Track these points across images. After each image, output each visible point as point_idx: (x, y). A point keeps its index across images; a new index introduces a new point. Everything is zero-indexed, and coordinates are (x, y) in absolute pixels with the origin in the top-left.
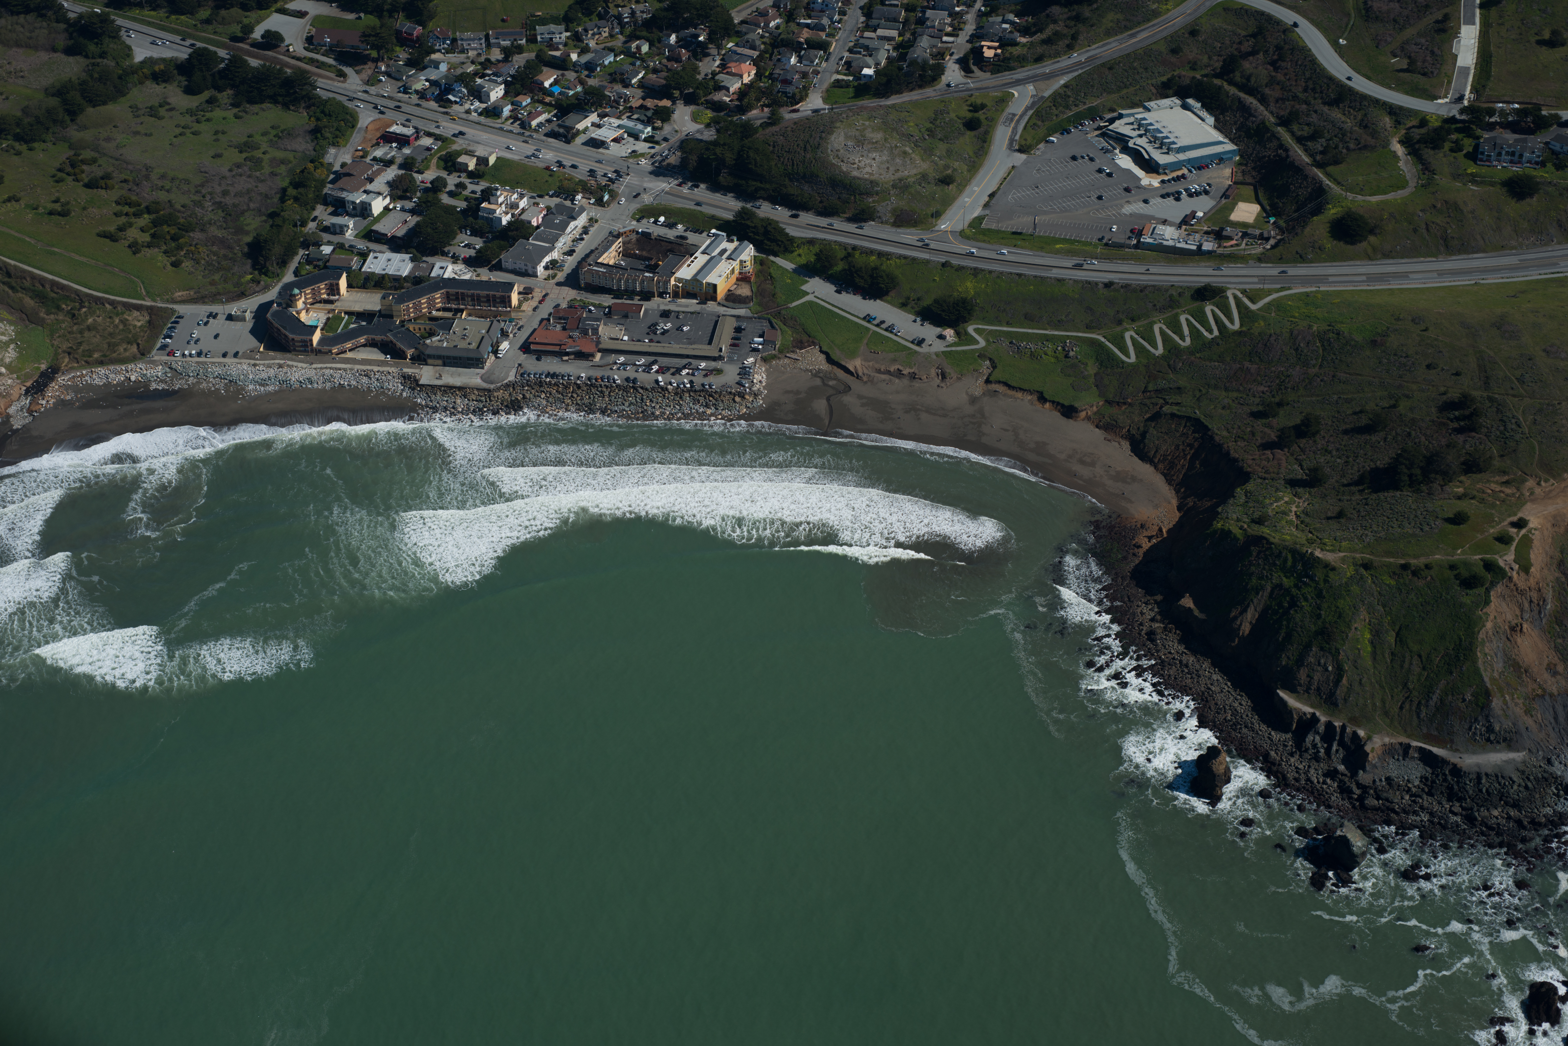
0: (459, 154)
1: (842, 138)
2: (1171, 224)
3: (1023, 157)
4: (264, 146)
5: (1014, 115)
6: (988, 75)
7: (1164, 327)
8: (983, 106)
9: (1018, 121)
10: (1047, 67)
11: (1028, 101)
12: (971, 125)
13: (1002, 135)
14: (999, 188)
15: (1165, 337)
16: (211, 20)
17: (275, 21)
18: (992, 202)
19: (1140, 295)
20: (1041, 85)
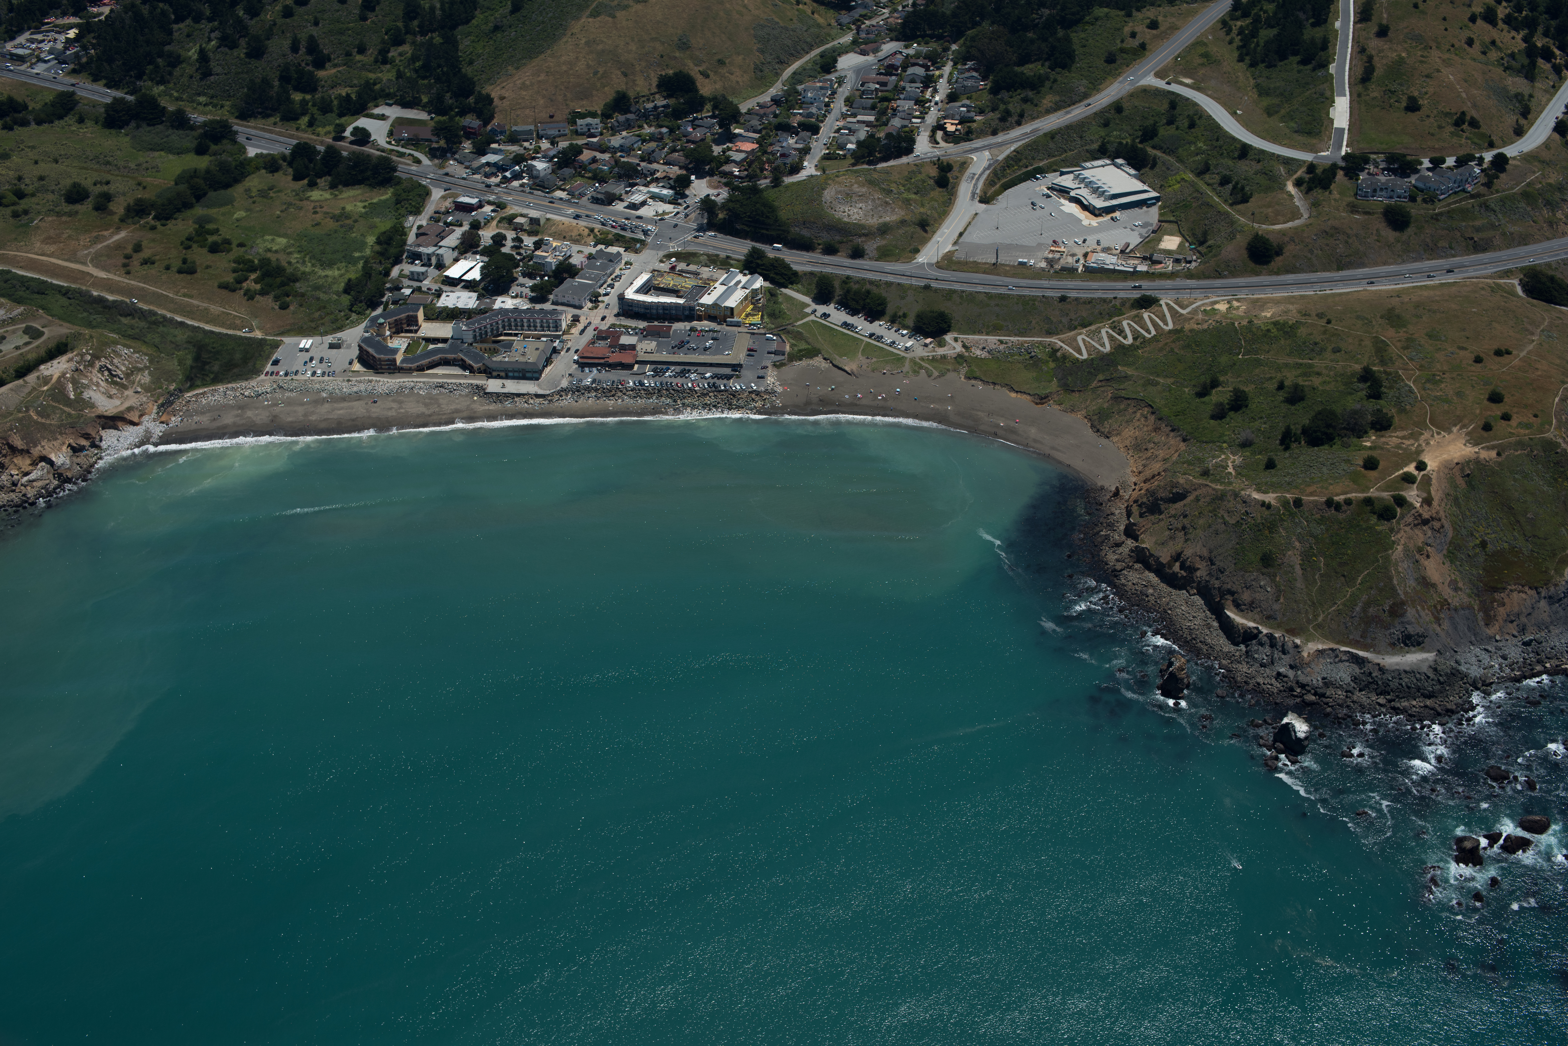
0: (515, 216)
1: (833, 193)
2: (1111, 253)
3: (984, 206)
5: (974, 174)
6: (951, 144)
7: (1111, 331)
8: (950, 168)
9: (978, 179)
10: (1000, 138)
11: (985, 164)
12: (940, 182)
13: (965, 189)
14: (965, 229)
15: (1111, 338)
16: (311, 124)
17: (363, 122)
18: (961, 240)
19: (1088, 306)
20: (995, 151)
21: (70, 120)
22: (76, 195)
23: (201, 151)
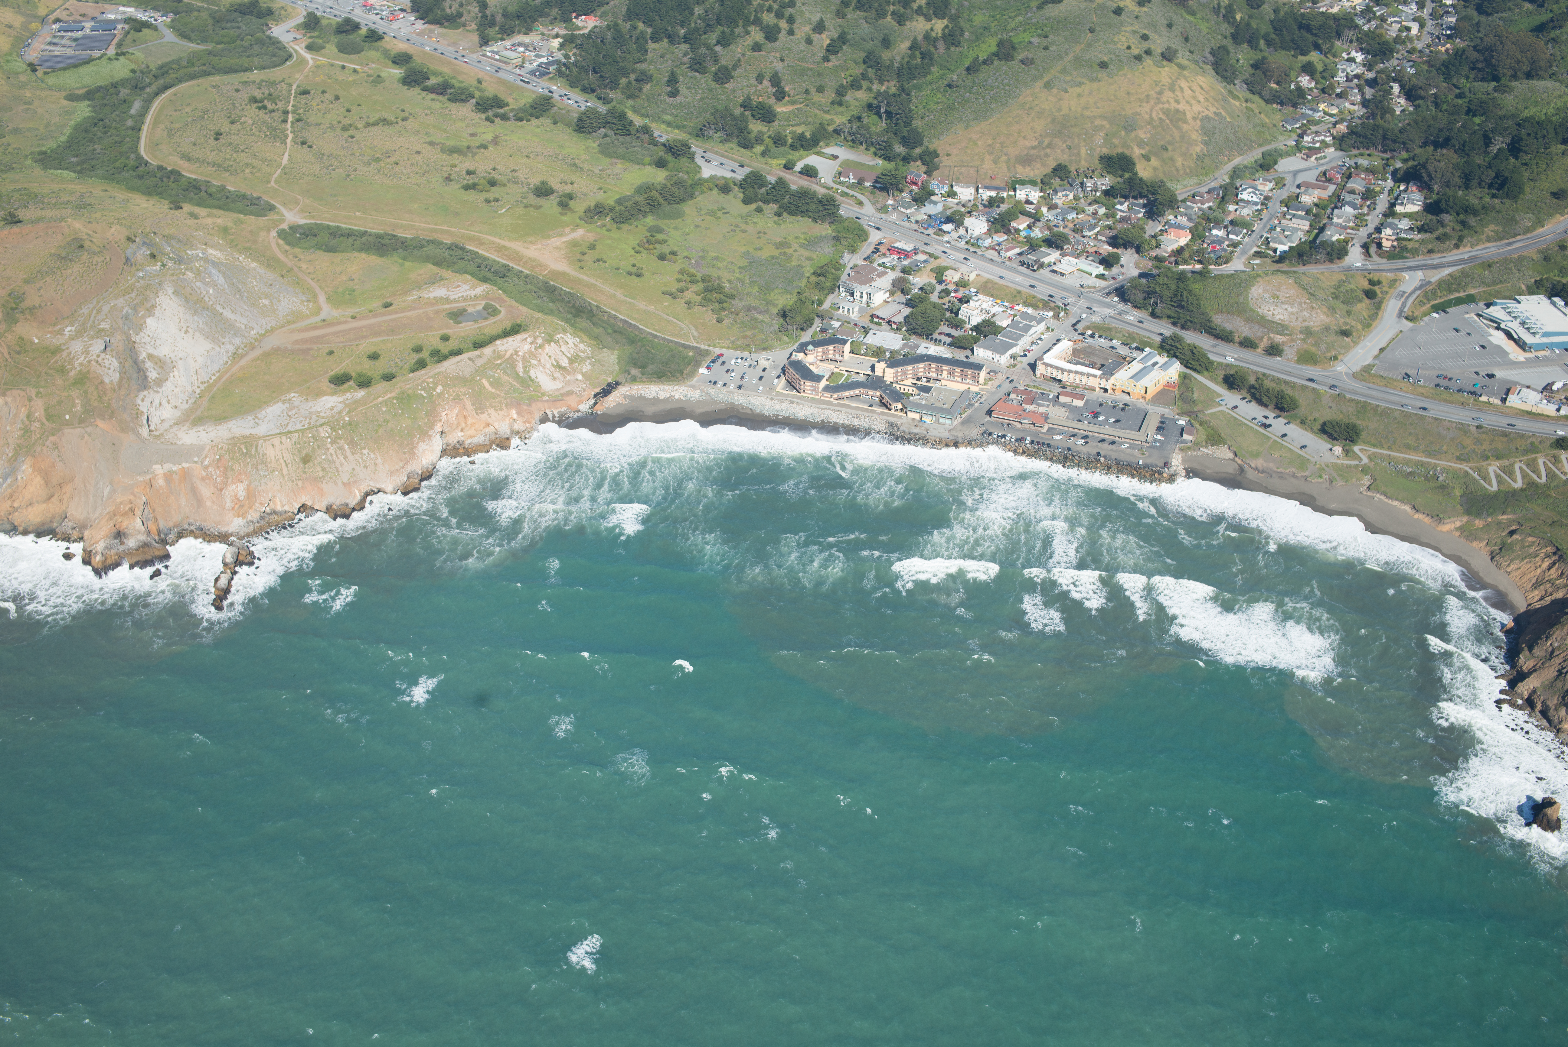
0: (947, 268)
1: (1260, 291)
2: (1534, 390)
3: (1410, 324)
4: (795, 246)
5: (1404, 292)
6: (1385, 260)
7: (1524, 467)
8: (1379, 283)
9: (1407, 298)
10: (1435, 259)
11: (1417, 283)
12: (1370, 294)
13: (1392, 306)
14: (1388, 346)
15: (1524, 476)
16: (764, 154)
17: (812, 160)
18: (1382, 355)
19: (1505, 439)
20: (1429, 273)
21: (546, 121)
22: (543, 191)
23: (660, 164)
